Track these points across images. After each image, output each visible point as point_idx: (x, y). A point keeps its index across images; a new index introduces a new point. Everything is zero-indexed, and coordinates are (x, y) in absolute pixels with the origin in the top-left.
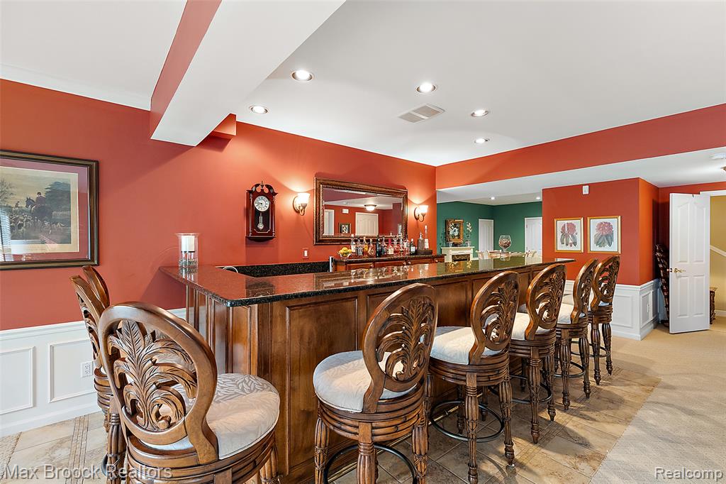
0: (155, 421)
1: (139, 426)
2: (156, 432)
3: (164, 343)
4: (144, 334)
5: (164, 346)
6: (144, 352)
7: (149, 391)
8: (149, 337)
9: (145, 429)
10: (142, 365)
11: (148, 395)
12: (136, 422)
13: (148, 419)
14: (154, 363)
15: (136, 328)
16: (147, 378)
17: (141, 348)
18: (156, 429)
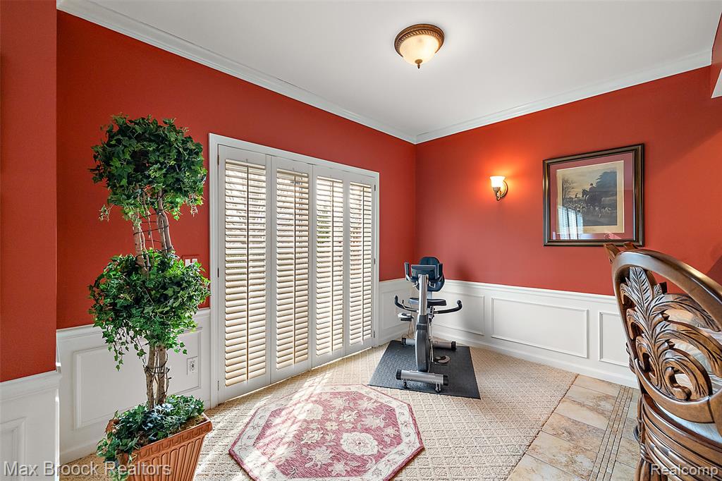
0: (668, 385)
1: (651, 383)
2: (670, 398)
3: (676, 297)
4: (653, 284)
5: (677, 300)
6: (653, 304)
7: (661, 349)
8: (657, 287)
9: (658, 390)
10: (652, 317)
11: (660, 352)
12: (649, 379)
13: (661, 380)
14: (666, 319)
15: (644, 276)
16: (657, 333)
17: (650, 299)
18: (670, 395)
